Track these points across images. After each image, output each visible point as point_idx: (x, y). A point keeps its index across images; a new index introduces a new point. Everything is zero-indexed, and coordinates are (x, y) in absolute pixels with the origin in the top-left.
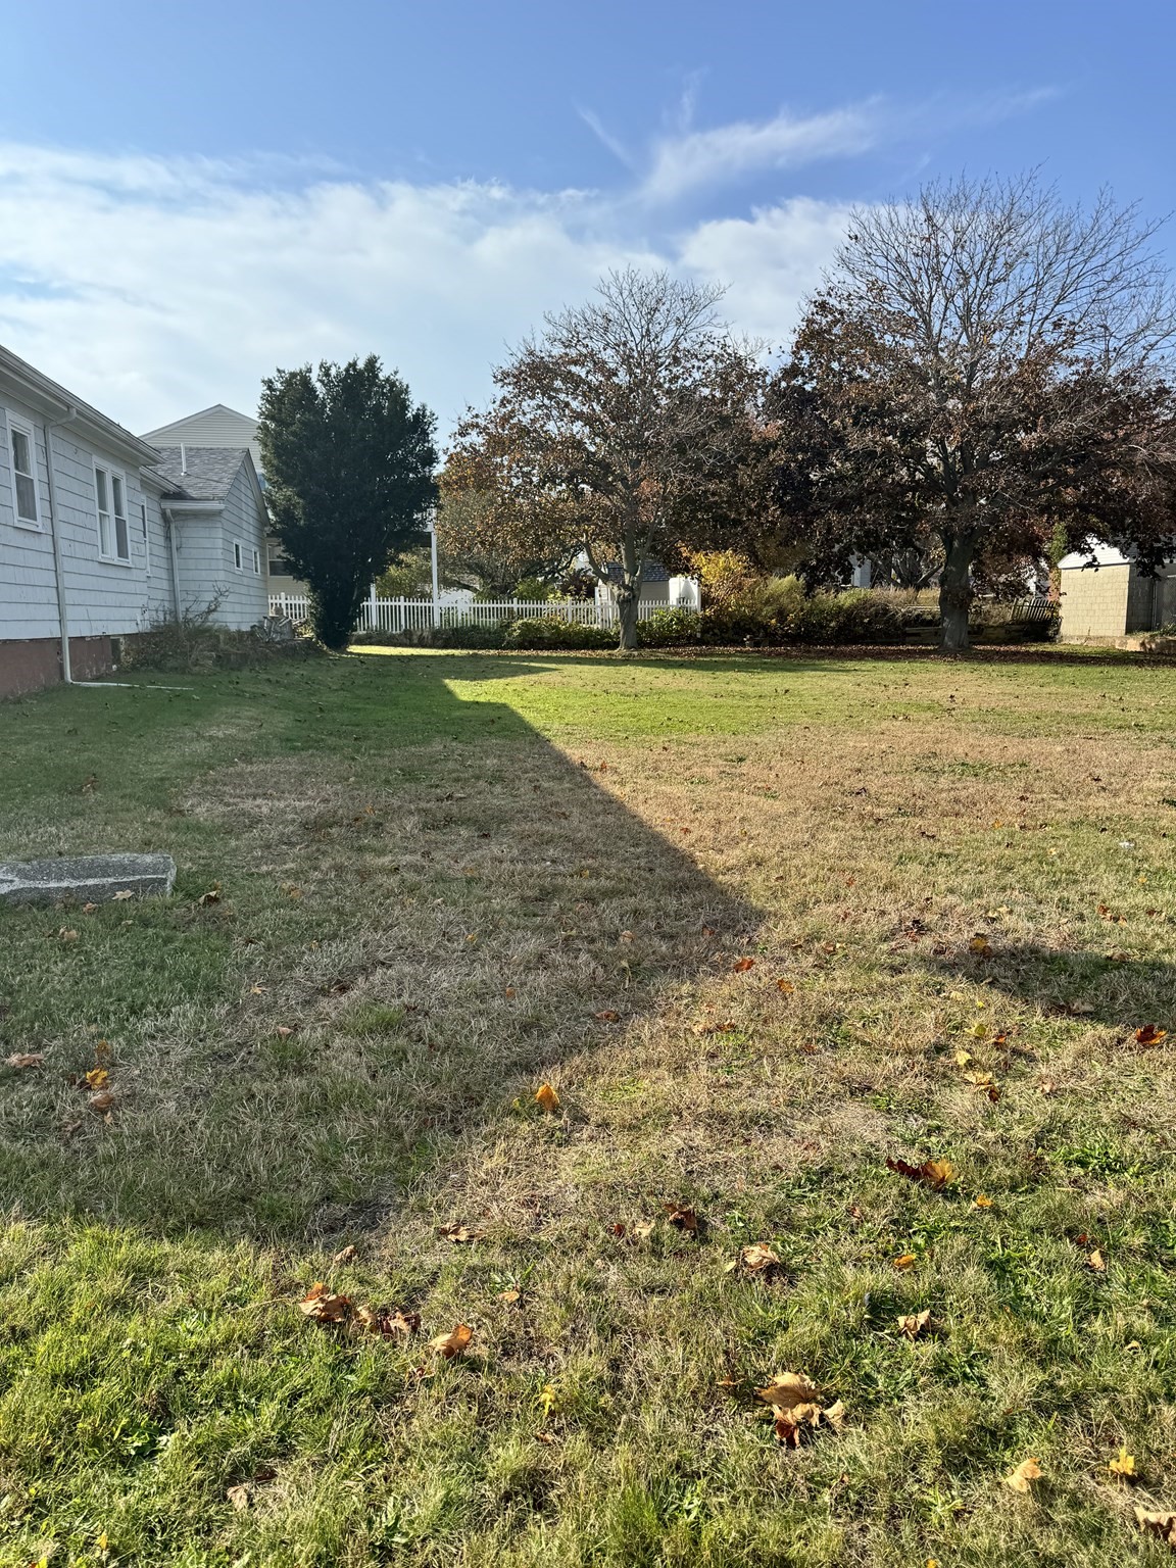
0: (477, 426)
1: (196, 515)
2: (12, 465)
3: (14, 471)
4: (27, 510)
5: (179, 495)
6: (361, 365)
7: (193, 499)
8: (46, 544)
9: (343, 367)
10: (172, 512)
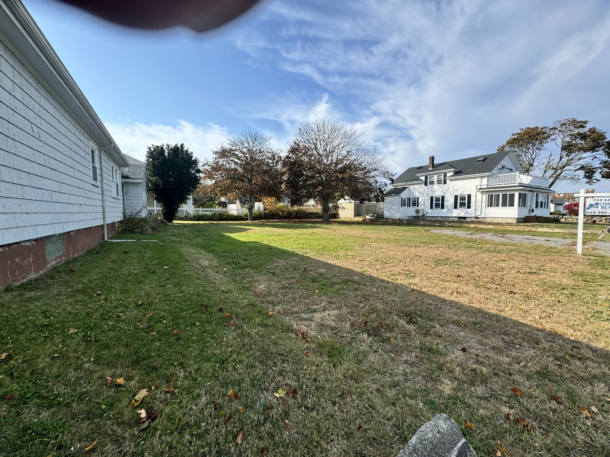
0: (207, 164)
1: (133, 183)
2: (91, 162)
3: (92, 164)
4: (95, 179)
5: (127, 177)
6: (179, 146)
7: (132, 178)
8: (99, 190)
9: (173, 146)
10: (125, 182)
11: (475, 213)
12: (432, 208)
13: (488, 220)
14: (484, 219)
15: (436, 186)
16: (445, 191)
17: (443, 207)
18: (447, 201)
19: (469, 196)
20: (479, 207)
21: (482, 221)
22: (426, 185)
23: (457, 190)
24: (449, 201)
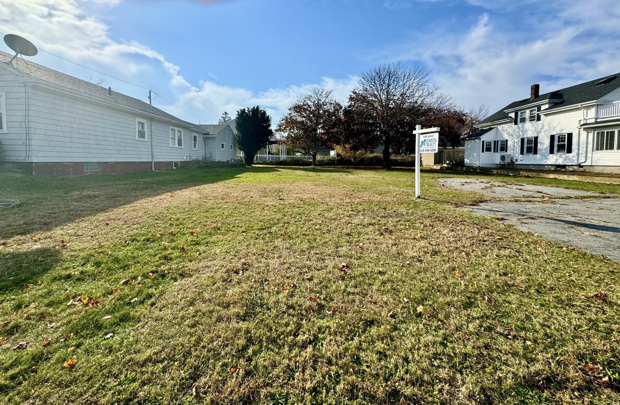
1: (211, 138)
3: (137, 129)
4: (143, 137)
7: (210, 135)
8: (148, 143)
10: (206, 137)
11: (578, 160)
12: (522, 153)
13: (597, 170)
14: (591, 168)
15: (528, 125)
16: (539, 130)
17: (535, 153)
18: (541, 143)
19: (570, 136)
20: (583, 150)
21: (588, 170)
22: (516, 123)
23: (554, 127)
24: (544, 143)
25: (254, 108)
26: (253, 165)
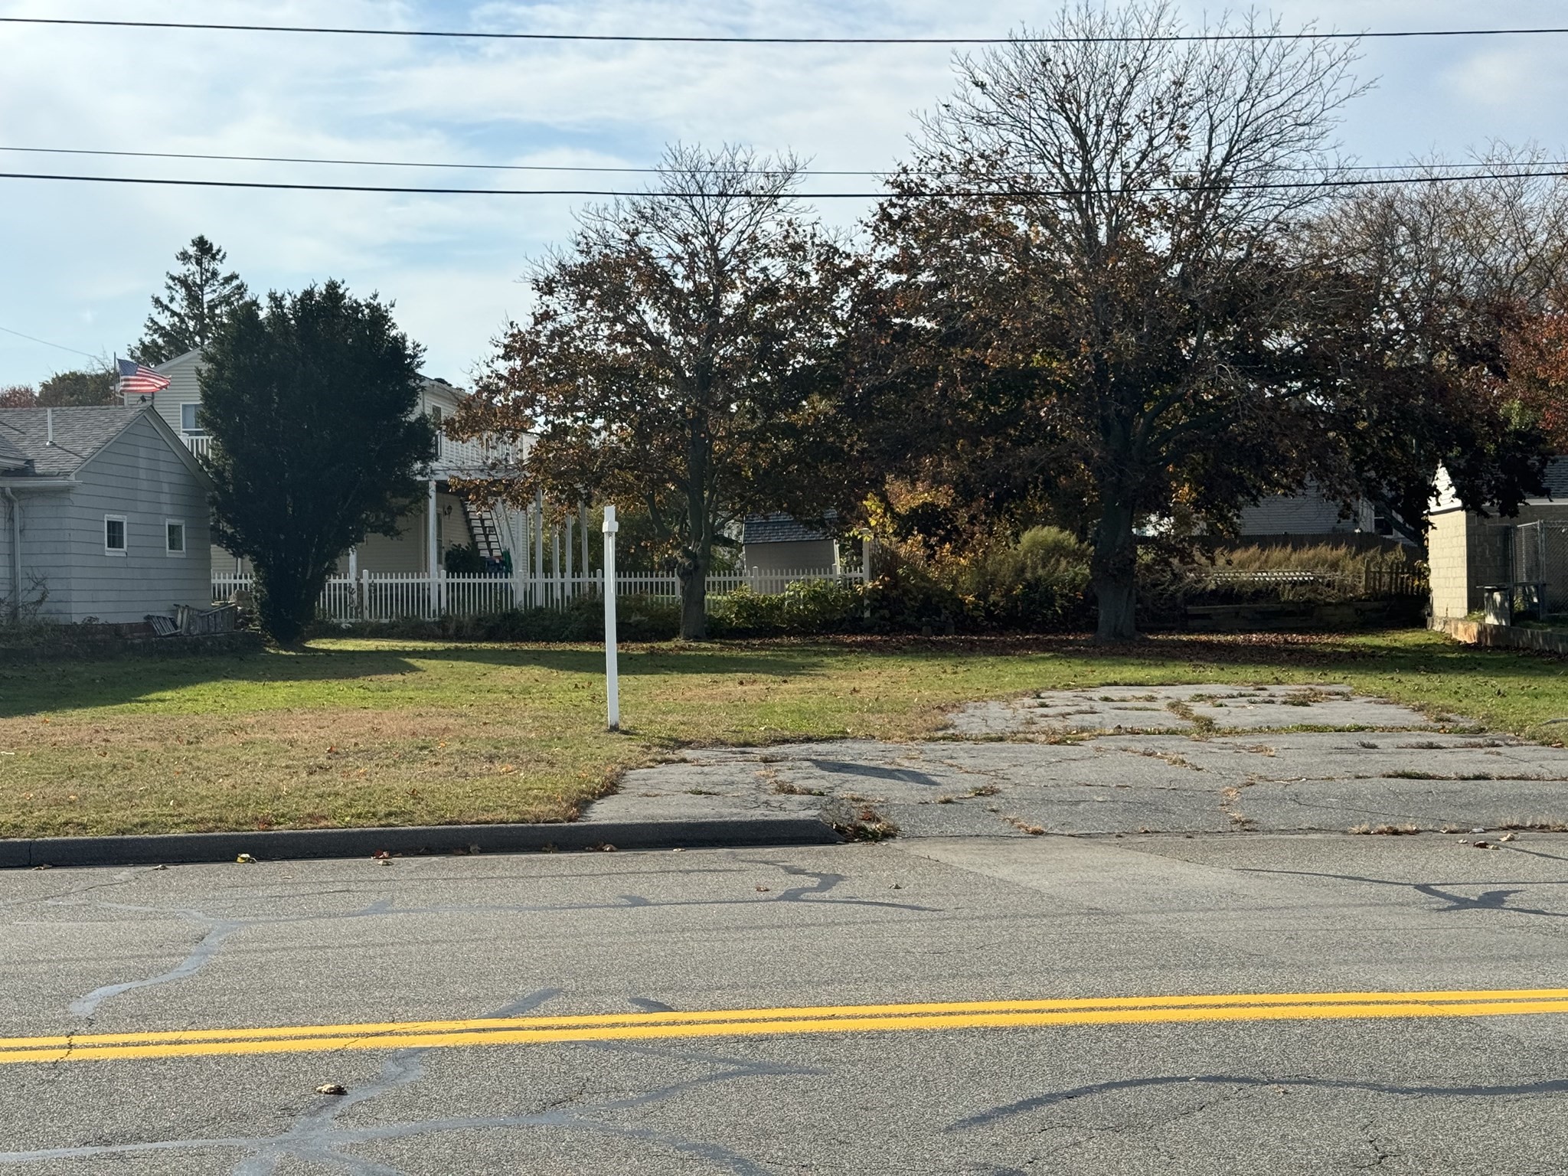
1: (42, 492)
5: (25, 472)
7: (45, 474)
10: (14, 490)
25: (309, 294)
26: (312, 644)
